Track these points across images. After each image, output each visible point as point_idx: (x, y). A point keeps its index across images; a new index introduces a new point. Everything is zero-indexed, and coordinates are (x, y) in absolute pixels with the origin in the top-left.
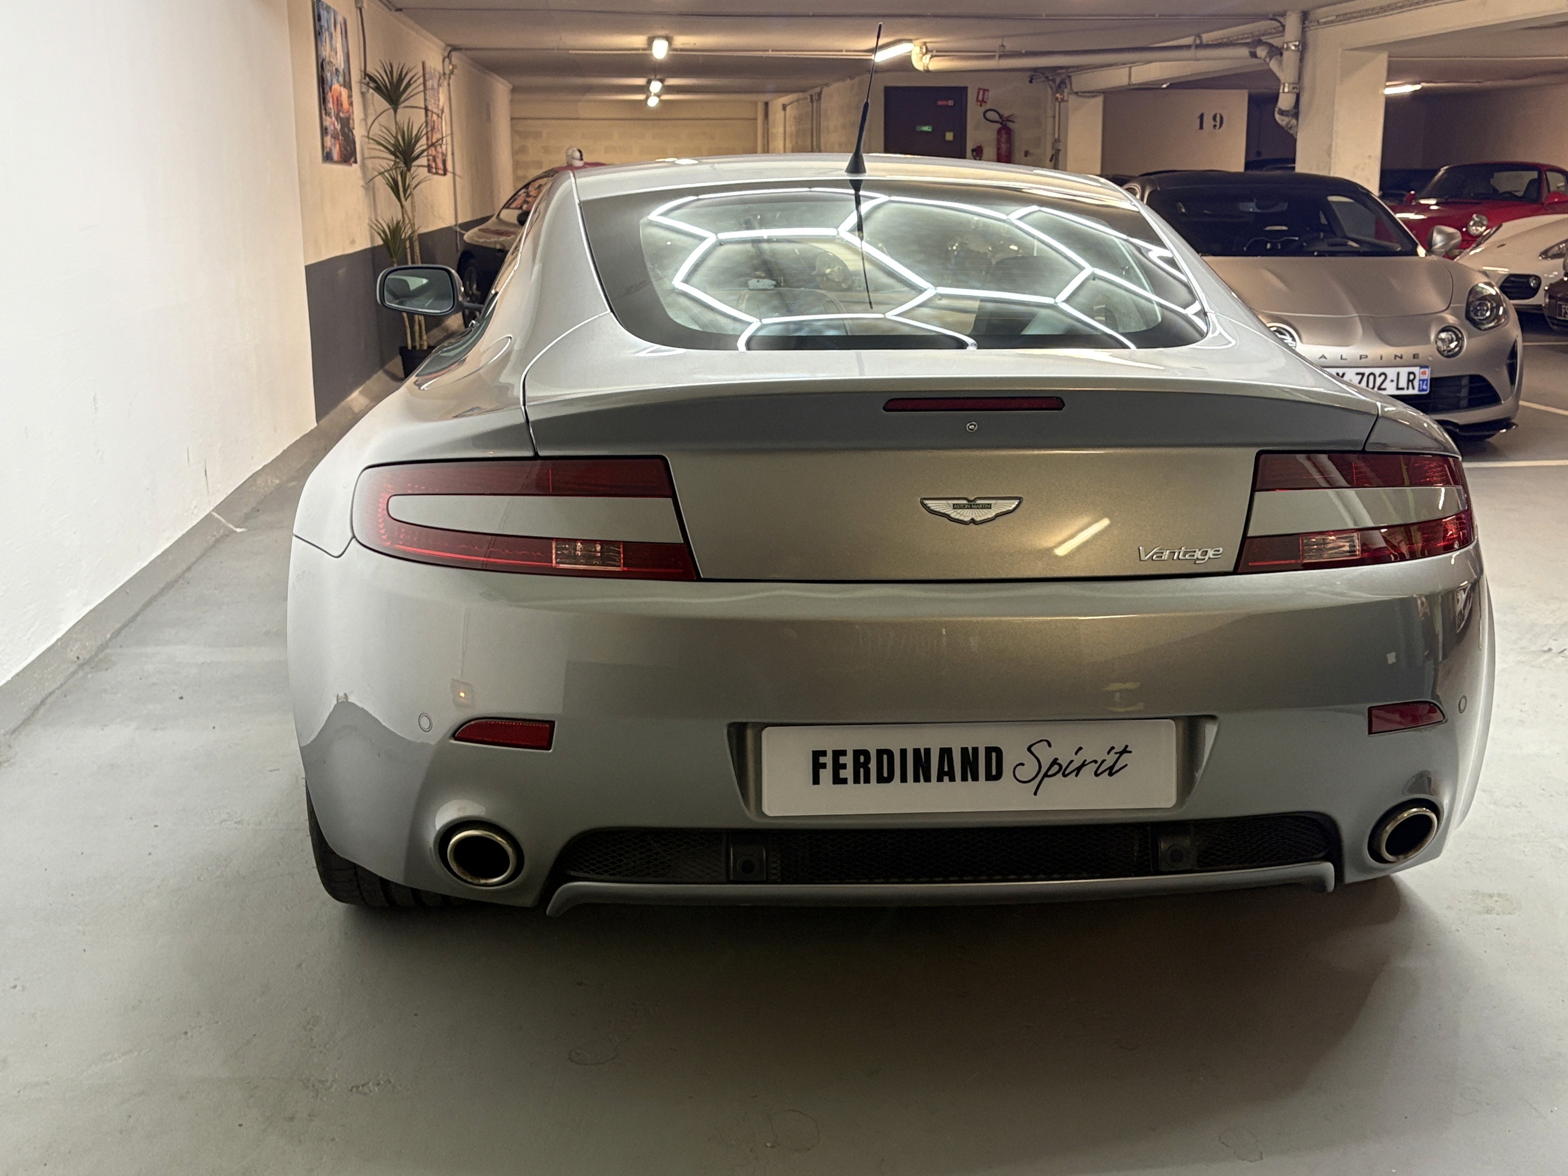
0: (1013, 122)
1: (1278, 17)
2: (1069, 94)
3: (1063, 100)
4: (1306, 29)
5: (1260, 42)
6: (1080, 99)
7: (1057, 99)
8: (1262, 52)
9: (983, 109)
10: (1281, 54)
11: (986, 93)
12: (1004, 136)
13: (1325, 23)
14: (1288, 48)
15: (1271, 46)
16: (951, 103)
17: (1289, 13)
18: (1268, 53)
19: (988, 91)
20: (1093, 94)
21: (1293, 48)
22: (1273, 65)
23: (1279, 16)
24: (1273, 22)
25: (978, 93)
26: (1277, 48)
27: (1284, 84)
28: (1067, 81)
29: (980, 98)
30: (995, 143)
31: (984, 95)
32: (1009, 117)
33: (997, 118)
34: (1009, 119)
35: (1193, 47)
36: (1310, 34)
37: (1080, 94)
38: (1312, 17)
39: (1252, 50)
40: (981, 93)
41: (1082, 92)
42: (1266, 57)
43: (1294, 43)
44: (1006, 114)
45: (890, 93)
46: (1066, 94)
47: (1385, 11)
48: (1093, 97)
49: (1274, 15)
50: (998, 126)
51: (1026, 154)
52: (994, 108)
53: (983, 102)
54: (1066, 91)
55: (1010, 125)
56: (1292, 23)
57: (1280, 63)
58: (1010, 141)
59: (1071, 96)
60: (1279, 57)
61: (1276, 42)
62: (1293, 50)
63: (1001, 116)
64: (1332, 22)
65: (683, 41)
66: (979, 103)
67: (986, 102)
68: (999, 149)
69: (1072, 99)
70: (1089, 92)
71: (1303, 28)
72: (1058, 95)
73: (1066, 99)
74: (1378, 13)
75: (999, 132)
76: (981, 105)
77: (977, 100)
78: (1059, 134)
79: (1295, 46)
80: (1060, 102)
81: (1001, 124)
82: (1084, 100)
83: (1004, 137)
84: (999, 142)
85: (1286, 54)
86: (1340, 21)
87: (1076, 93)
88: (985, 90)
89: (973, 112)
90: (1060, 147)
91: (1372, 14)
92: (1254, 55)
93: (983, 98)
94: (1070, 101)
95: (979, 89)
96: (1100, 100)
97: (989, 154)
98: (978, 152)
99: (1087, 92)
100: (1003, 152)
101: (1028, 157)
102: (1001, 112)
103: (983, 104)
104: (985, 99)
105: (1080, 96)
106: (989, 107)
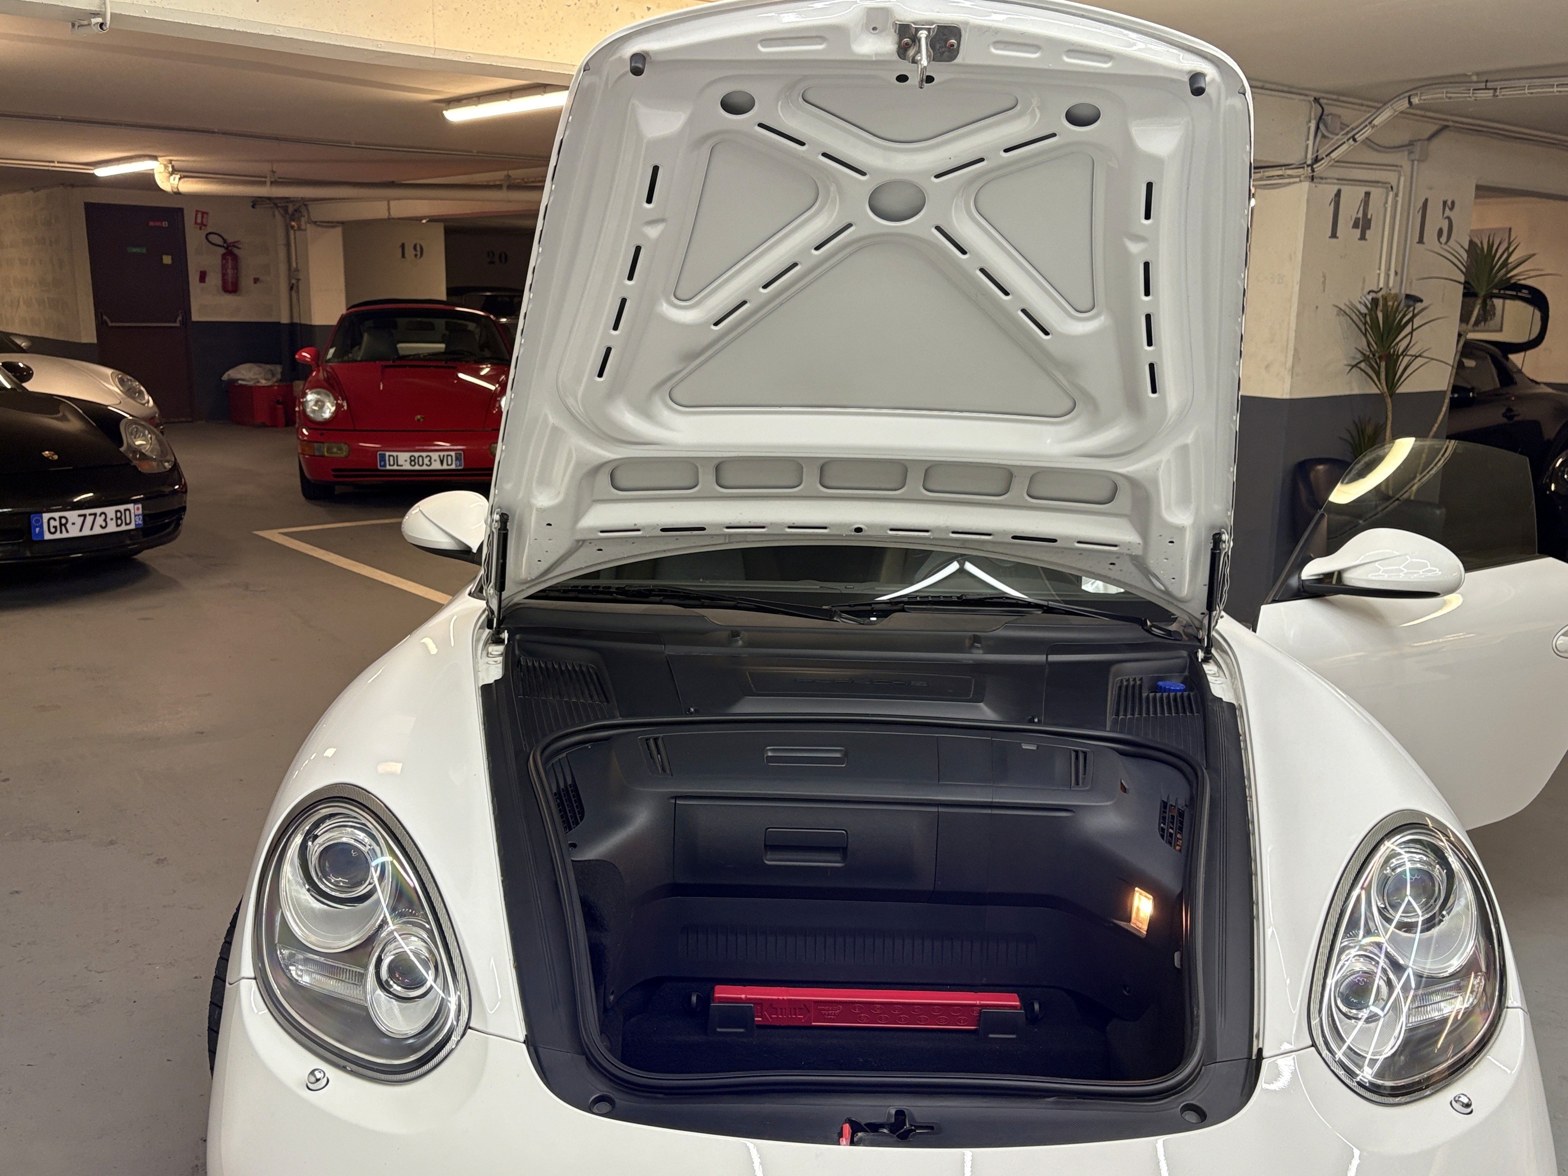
0: (238, 248)
2: (306, 223)
3: (299, 229)
6: (319, 229)
7: (293, 227)
9: (203, 233)
11: (205, 216)
12: (230, 262)
16: (165, 224)
19: (207, 213)
20: (332, 224)
25: (197, 216)
28: (303, 210)
29: (199, 221)
30: (220, 267)
31: (202, 217)
32: (235, 242)
33: (219, 241)
34: (234, 245)
37: (318, 223)
40: (199, 216)
41: (321, 222)
44: (230, 240)
45: (91, 209)
46: (303, 223)
48: (333, 227)
50: (223, 251)
51: (256, 280)
52: (218, 232)
53: (202, 225)
54: (303, 220)
55: (236, 251)
58: (236, 267)
59: (308, 225)
63: (225, 241)
66: (198, 226)
67: (205, 226)
68: (224, 275)
69: (311, 230)
70: (328, 222)
72: (293, 223)
73: (303, 227)
75: (224, 256)
76: (200, 229)
77: (196, 223)
78: (297, 263)
80: (295, 230)
81: (227, 248)
82: (324, 229)
83: (230, 264)
84: (224, 267)
87: (315, 223)
88: (203, 213)
89: (193, 234)
90: (300, 277)
93: (202, 221)
94: (308, 231)
95: (197, 211)
96: (339, 231)
97: (214, 279)
98: (203, 277)
99: (326, 222)
100: (230, 278)
101: (258, 285)
102: (225, 236)
103: (203, 227)
104: (205, 223)
105: (319, 225)
106: (209, 230)
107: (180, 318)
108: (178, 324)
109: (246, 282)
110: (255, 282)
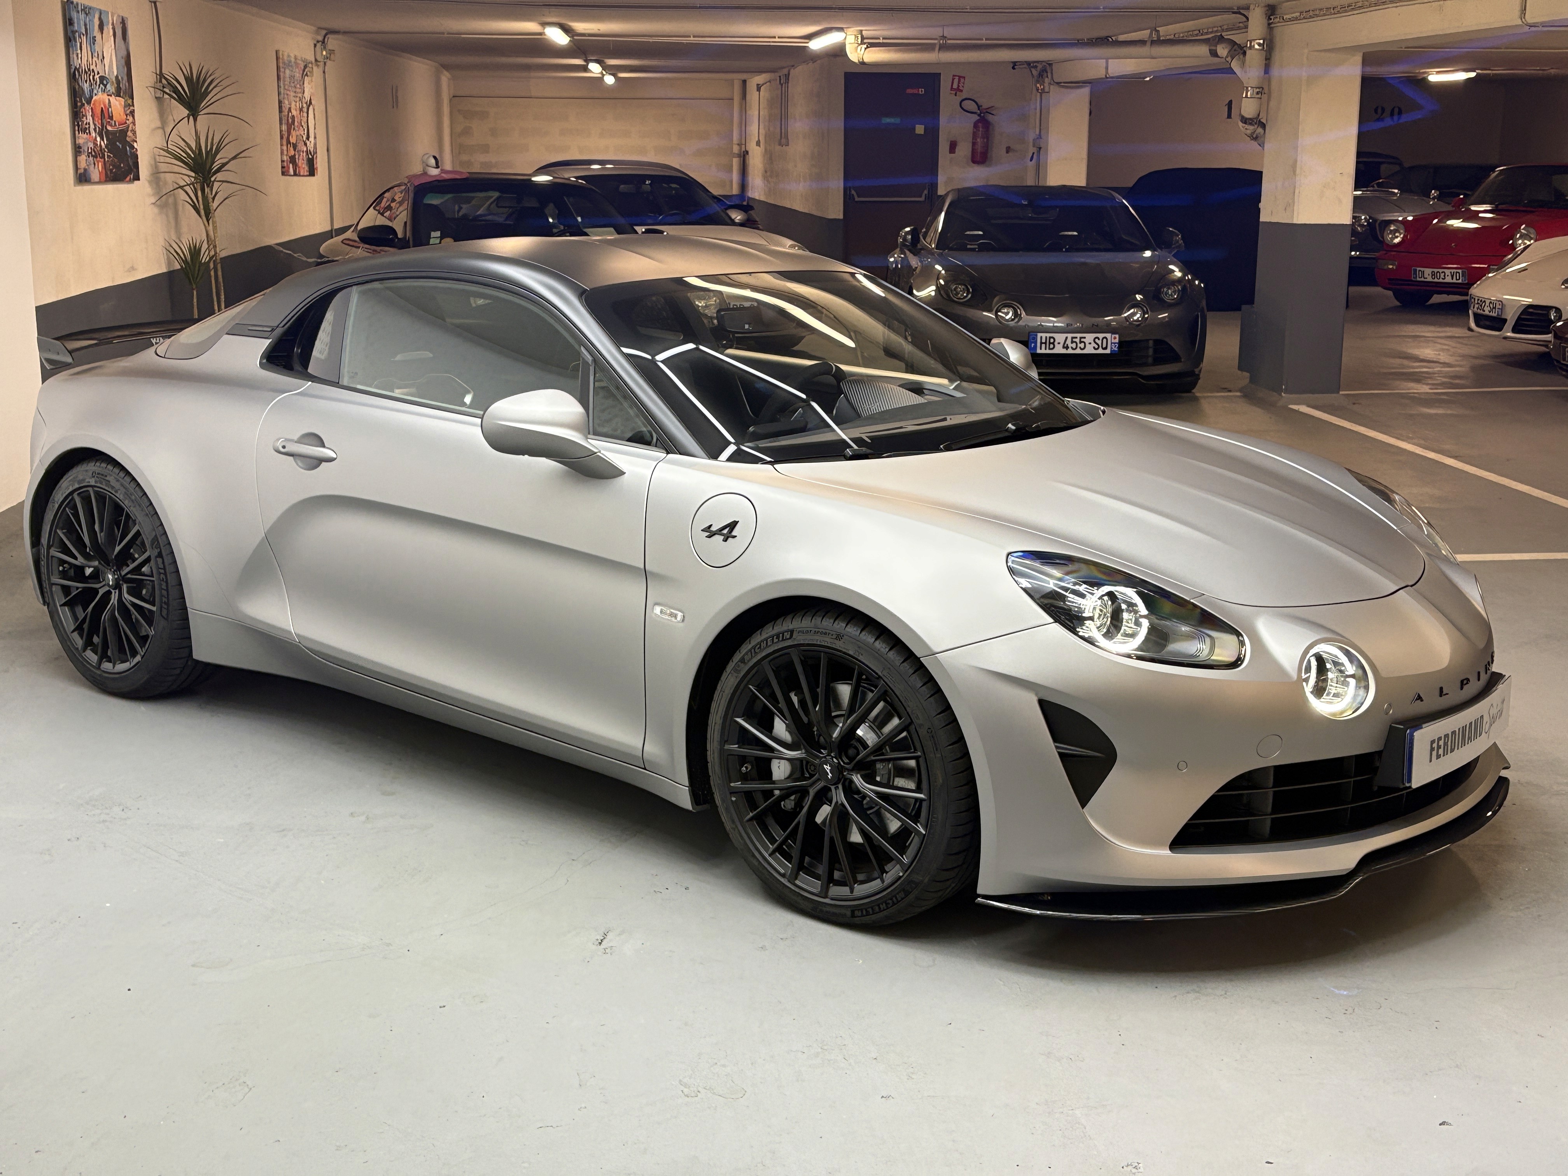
0: (993, 114)
1: (1242, 11)
2: (1050, 84)
4: (1272, 26)
5: (1221, 39)
6: (1063, 90)
7: (1038, 88)
8: (1223, 50)
9: (958, 98)
10: (1244, 53)
11: (962, 80)
13: (1290, 20)
14: (1252, 47)
15: (1233, 43)
16: (922, 91)
17: (1252, 7)
18: (1229, 52)
19: (964, 78)
20: (1078, 84)
21: (1257, 47)
22: (1235, 65)
23: (1243, 9)
24: (1238, 15)
25: (953, 80)
26: (1239, 46)
27: (1247, 88)
28: (1049, 72)
29: (955, 86)
30: (971, 136)
31: (959, 82)
32: (989, 108)
33: (974, 108)
34: (988, 111)
35: (1149, 44)
36: (1278, 32)
37: (1062, 84)
38: (1279, 11)
39: (1214, 48)
40: (956, 81)
41: (1064, 83)
42: (1227, 57)
43: (1258, 41)
44: (985, 103)
45: (853, 79)
46: (1046, 85)
47: (1346, 11)
48: (1078, 87)
49: (1239, 8)
50: (976, 118)
51: (1009, 149)
52: (971, 97)
53: (958, 91)
54: (1046, 80)
55: (990, 118)
56: (1257, 19)
57: (1243, 64)
58: (988, 136)
59: (1052, 87)
60: (1241, 56)
61: (1238, 38)
62: (1257, 49)
63: (979, 107)
64: (1296, 19)
65: (581, 26)
66: (954, 92)
67: (961, 91)
68: (974, 144)
69: (1054, 90)
70: (1074, 82)
71: (1269, 24)
72: (1038, 85)
73: (1047, 90)
74: (1339, 12)
75: (976, 125)
76: (955, 95)
77: (952, 89)
78: (1040, 130)
79: (1259, 44)
80: (1041, 92)
81: (979, 115)
82: (1069, 91)
83: (982, 131)
84: (975, 136)
85: (1248, 52)
86: (1304, 18)
87: (1058, 83)
88: (960, 77)
89: (947, 102)
90: (1042, 146)
91: (1334, 14)
92: (1214, 54)
93: (959, 86)
94: (1052, 92)
95: (954, 76)
96: (1086, 91)
97: (964, 150)
98: (953, 147)
99: (1072, 83)
100: (979, 148)
101: (1010, 154)
102: (980, 101)
103: (958, 93)
104: (961, 88)
105: (1063, 87)
106: (964, 95)
107: (926, 192)
108: (922, 199)
109: (998, 150)
110: (1007, 152)
